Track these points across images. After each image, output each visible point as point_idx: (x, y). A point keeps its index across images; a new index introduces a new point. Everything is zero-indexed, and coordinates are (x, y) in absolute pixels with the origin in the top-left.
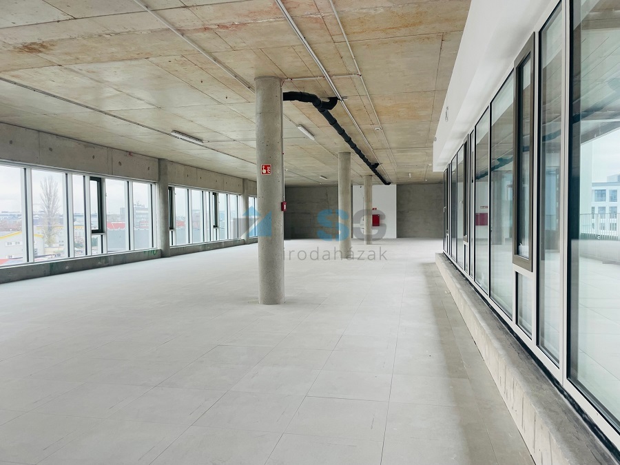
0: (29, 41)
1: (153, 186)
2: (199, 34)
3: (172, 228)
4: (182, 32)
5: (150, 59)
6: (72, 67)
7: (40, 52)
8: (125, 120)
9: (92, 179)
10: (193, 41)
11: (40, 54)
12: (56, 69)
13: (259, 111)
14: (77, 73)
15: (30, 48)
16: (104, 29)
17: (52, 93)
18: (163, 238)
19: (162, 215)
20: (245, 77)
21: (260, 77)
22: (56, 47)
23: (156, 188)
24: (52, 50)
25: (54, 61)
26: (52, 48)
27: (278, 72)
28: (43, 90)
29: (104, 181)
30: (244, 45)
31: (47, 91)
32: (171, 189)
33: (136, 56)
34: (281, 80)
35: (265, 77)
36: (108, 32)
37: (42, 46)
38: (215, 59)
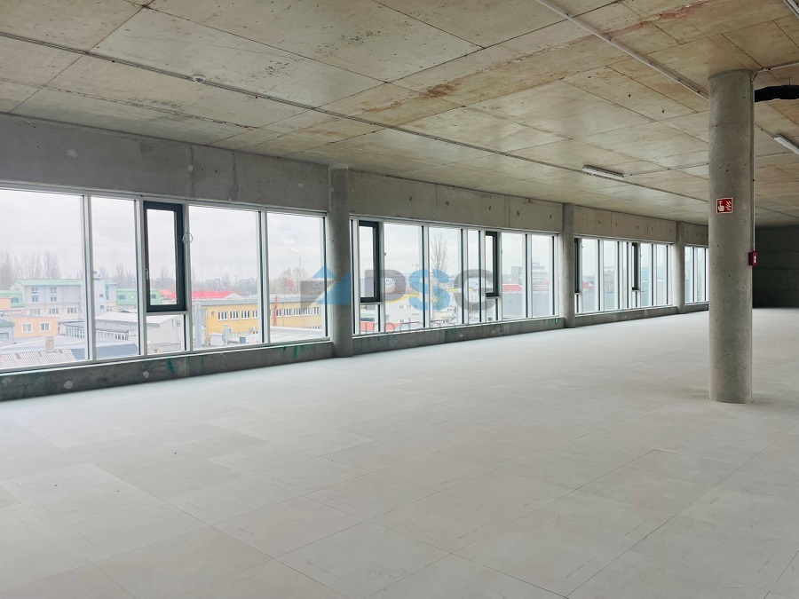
0: (434, 84)
1: (556, 238)
2: (634, 32)
3: (577, 291)
4: (609, 35)
5: (564, 80)
6: (475, 106)
7: (445, 94)
8: (527, 160)
9: (488, 233)
10: (623, 44)
11: (445, 98)
12: (458, 111)
13: (714, 122)
14: (481, 111)
15: (435, 93)
16: (515, 53)
17: (452, 139)
18: (566, 304)
19: (565, 274)
20: (694, 79)
21: (716, 75)
22: (462, 86)
23: (558, 241)
24: (457, 90)
25: (458, 102)
26: (458, 87)
27: (747, 63)
28: (445, 137)
29: (500, 235)
30: (696, 33)
31: (448, 138)
32: (577, 241)
33: (548, 79)
34: (752, 73)
35: (726, 72)
36: (519, 56)
37: (448, 87)
38: (652, 62)
